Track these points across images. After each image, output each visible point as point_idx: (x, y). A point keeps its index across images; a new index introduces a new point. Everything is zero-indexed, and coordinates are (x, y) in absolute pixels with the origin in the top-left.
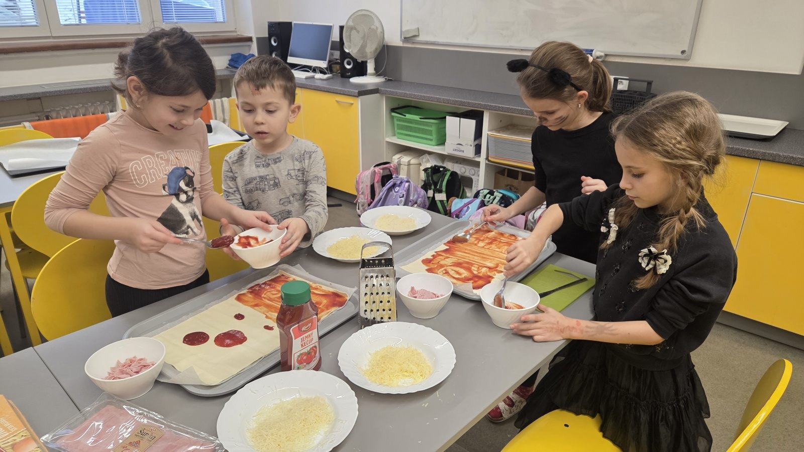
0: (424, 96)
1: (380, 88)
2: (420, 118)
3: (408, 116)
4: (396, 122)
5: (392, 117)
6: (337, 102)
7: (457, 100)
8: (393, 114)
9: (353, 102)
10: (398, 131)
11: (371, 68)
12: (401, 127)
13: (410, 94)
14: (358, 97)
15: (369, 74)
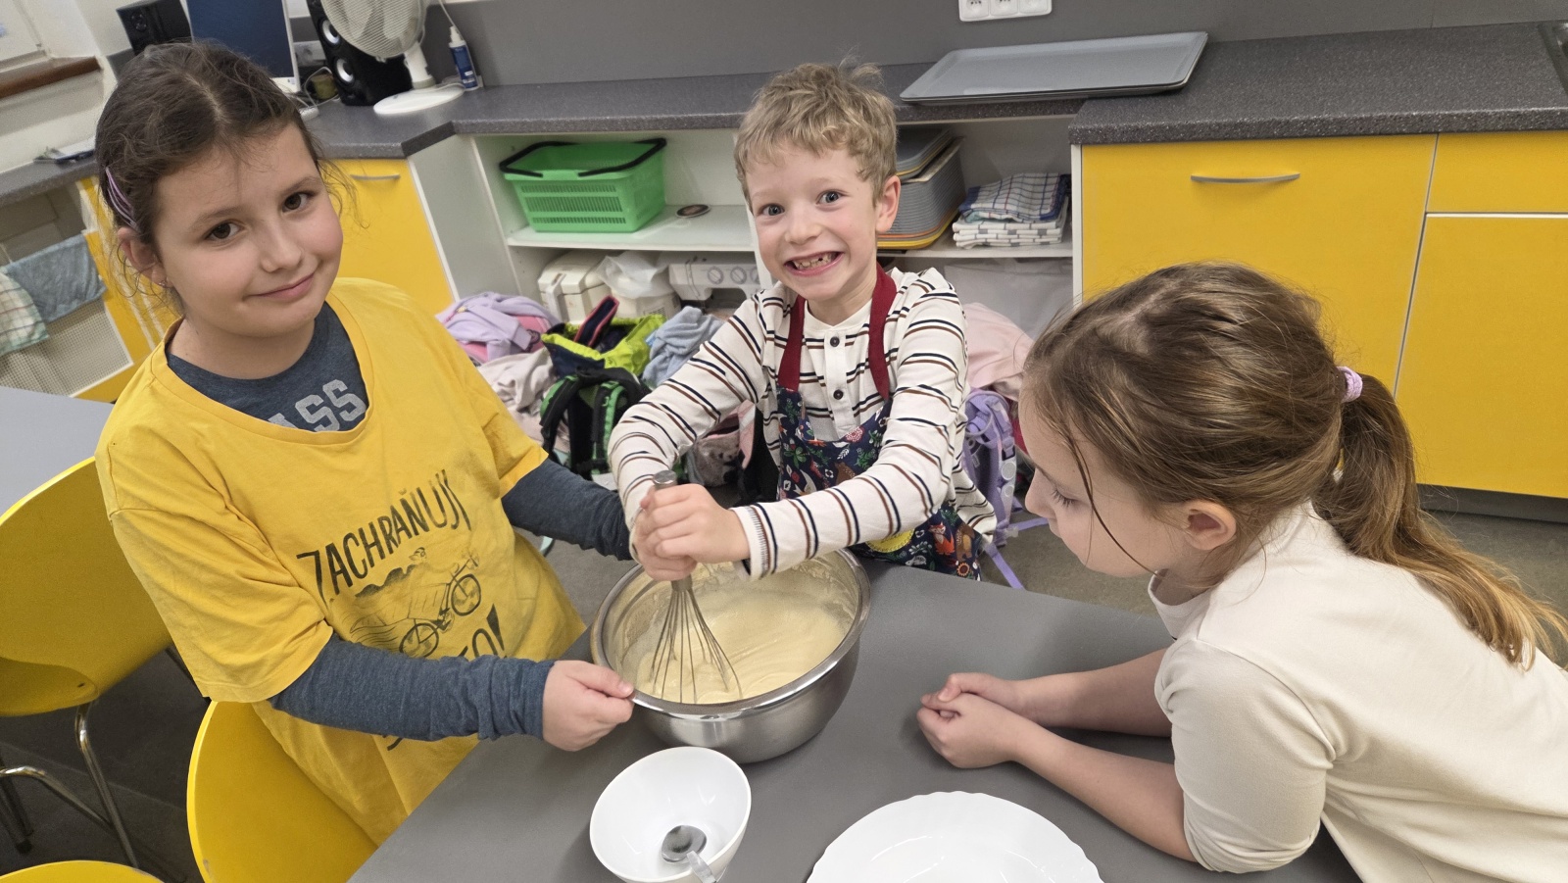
0: (574, 122)
1: (454, 121)
2: (581, 175)
3: (549, 175)
4: (523, 196)
5: (509, 185)
6: (357, 180)
7: (658, 117)
8: (509, 177)
9: (396, 174)
10: (531, 215)
11: (417, 70)
12: (536, 205)
13: (535, 123)
14: (405, 158)
15: (418, 83)
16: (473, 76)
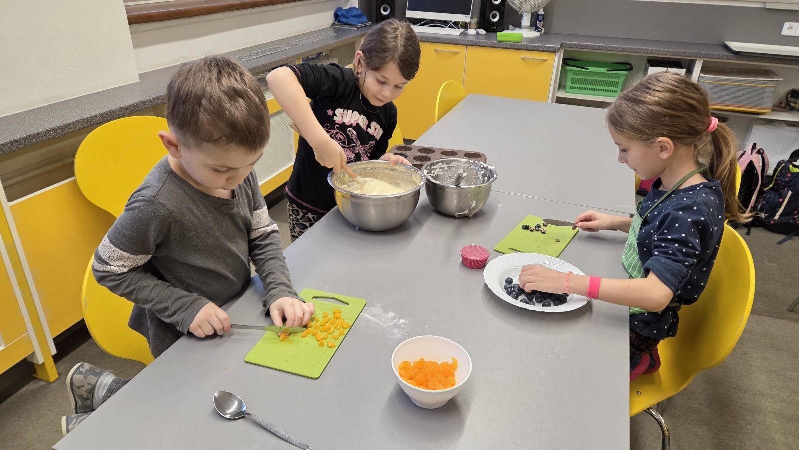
2: (607, 71)
3: (591, 69)
5: (567, 72)
6: (522, 59)
7: (670, 50)
8: (569, 68)
9: (547, 58)
11: (526, 21)
14: (555, 52)
15: (525, 26)
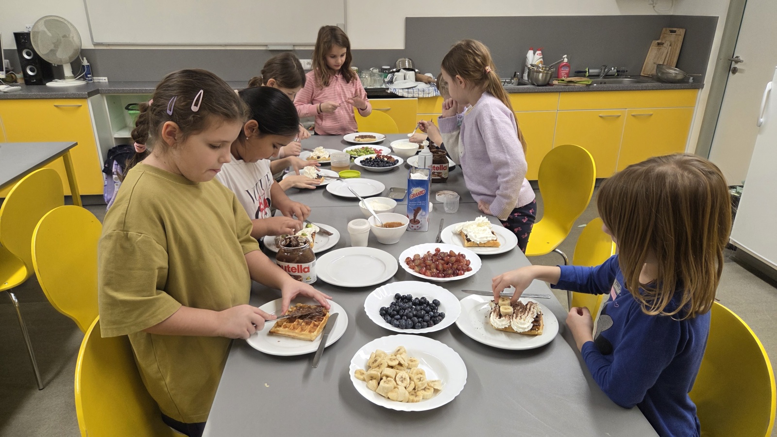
1: (100, 89)
6: (56, 106)
9: (80, 104)
11: (68, 71)
14: (86, 98)
15: (67, 77)
16: (91, 77)
